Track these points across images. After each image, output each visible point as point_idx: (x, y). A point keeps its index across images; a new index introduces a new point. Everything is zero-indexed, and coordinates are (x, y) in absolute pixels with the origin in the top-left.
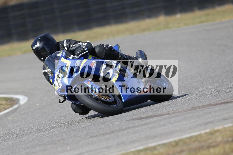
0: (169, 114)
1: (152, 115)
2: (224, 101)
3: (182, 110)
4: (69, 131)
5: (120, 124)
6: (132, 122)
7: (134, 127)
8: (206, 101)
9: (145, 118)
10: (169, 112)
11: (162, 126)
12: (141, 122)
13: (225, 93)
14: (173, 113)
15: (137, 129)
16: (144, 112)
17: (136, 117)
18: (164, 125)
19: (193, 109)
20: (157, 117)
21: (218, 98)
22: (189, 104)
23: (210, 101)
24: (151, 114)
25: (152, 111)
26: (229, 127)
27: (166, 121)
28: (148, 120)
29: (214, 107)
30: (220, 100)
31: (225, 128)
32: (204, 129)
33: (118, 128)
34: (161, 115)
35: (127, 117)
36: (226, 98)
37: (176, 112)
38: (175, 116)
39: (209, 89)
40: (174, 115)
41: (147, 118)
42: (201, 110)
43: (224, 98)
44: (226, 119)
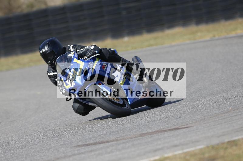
0: (117, 140)
1: (98, 142)
2: (174, 127)
3: (130, 136)
4: (12, 158)
5: (66, 151)
6: (78, 148)
7: (79, 154)
8: (154, 127)
9: (92, 144)
10: (117, 139)
11: (109, 153)
12: (87, 149)
13: (175, 119)
14: (121, 140)
15: (83, 155)
16: (90, 139)
17: (82, 144)
18: (112, 152)
19: (142, 135)
20: (104, 144)
21: (168, 124)
22: (137, 131)
23: (160, 127)
24: (97, 140)
25: (99, 137)
26: (180, 154)
27: (114, 148)
28: (94, 147)
29: (163, 133)
30: (170, 126)
31: (175, 155)
32: (154, 156)
33: (63, 155)
34: (108, 142)
35: (73, 143)
36: (176, 125)
37: (124, 139)
38: (124, 143)
39: (158, 115)
40: (121, 141)
41: (94, 145)
42: (150, 136)
43: (174, 124)
44: (176, 146)
